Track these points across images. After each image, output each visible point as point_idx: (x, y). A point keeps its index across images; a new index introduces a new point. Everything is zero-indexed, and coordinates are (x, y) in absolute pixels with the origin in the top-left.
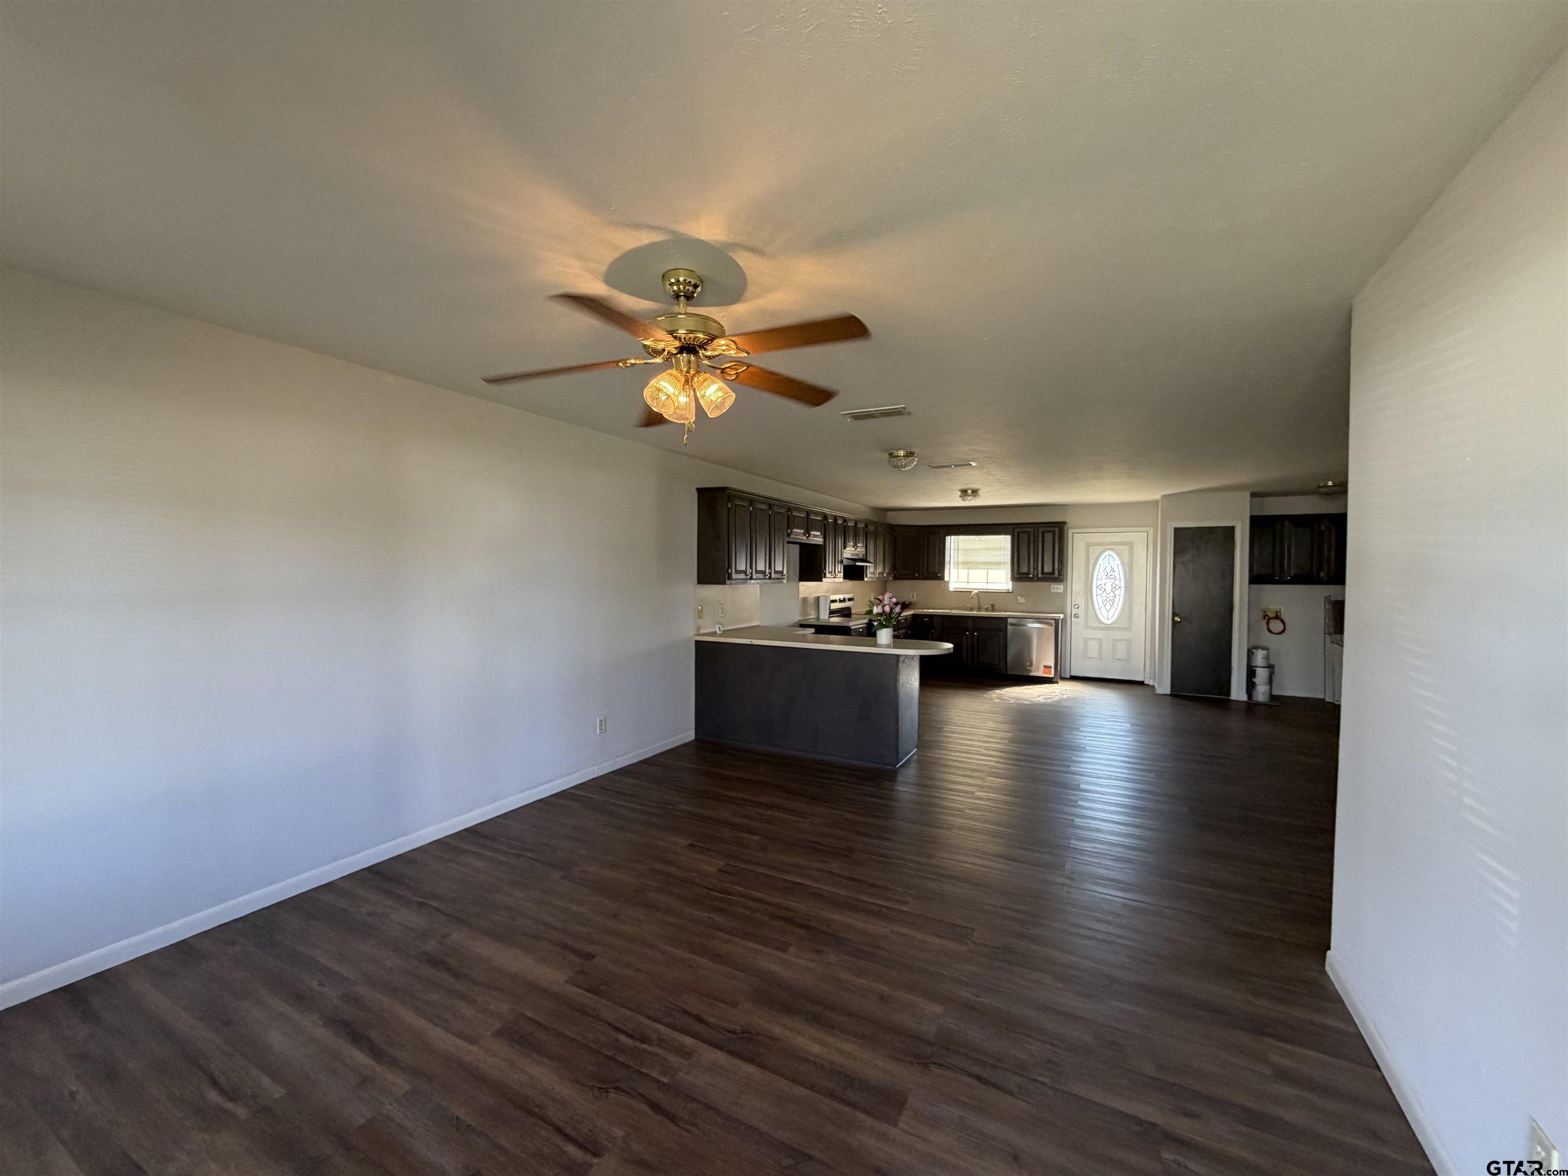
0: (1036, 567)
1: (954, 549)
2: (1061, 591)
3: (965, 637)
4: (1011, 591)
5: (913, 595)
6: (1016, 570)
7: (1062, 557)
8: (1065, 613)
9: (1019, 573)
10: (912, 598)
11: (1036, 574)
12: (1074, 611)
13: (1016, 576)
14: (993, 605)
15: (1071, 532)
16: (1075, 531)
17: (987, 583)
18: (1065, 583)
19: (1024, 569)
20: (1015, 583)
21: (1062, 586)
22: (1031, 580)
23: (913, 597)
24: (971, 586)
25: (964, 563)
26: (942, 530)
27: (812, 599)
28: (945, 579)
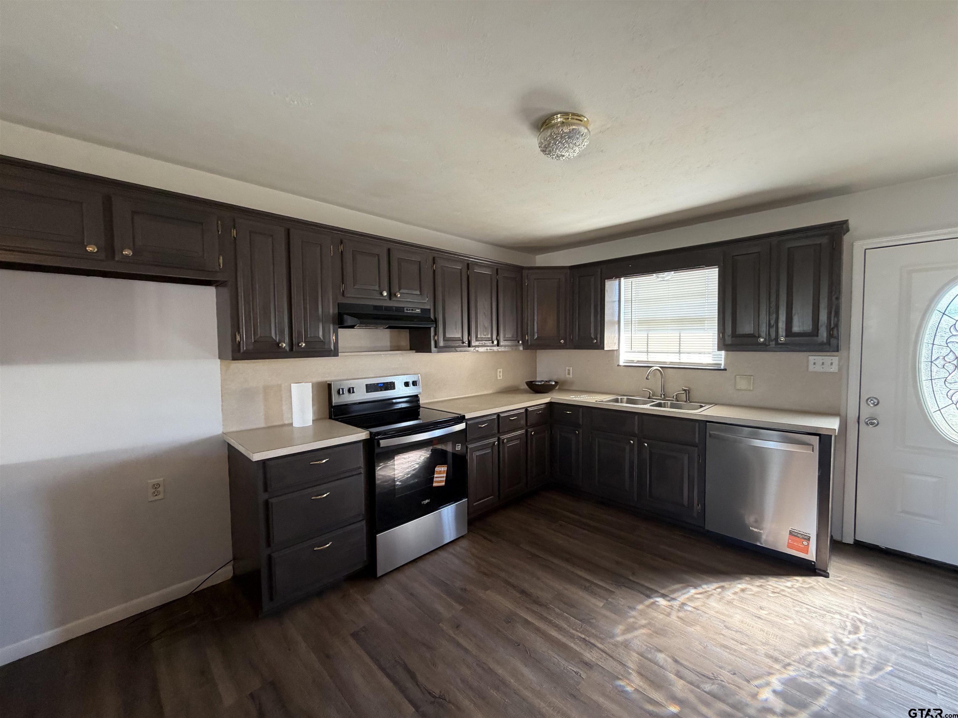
0: (772, 322)
1: (626, 301)
2: (834, 369)
3: (628, 448)
4: (722, 367)
5: (569, 370)
6: (729, 331)
7: (838, 299)
8: (843, 413)
9: (734, 334)
10: (567, 376)
11: (773, 335)
12: (867, 411)
13: (729, 340)
14: (687, 392)
15: (858, 247)
16: (869, 243)
17: (680, 352)
18: (843, 352)
19: (747, 328)
20: (726, 352)
21: (835, 360)
22: (764, 348)
23: (569, 374)
24: (653, 358)
25: (640, 322)
26: (599, 270)
27: (266, 389)
28: (606, 348)
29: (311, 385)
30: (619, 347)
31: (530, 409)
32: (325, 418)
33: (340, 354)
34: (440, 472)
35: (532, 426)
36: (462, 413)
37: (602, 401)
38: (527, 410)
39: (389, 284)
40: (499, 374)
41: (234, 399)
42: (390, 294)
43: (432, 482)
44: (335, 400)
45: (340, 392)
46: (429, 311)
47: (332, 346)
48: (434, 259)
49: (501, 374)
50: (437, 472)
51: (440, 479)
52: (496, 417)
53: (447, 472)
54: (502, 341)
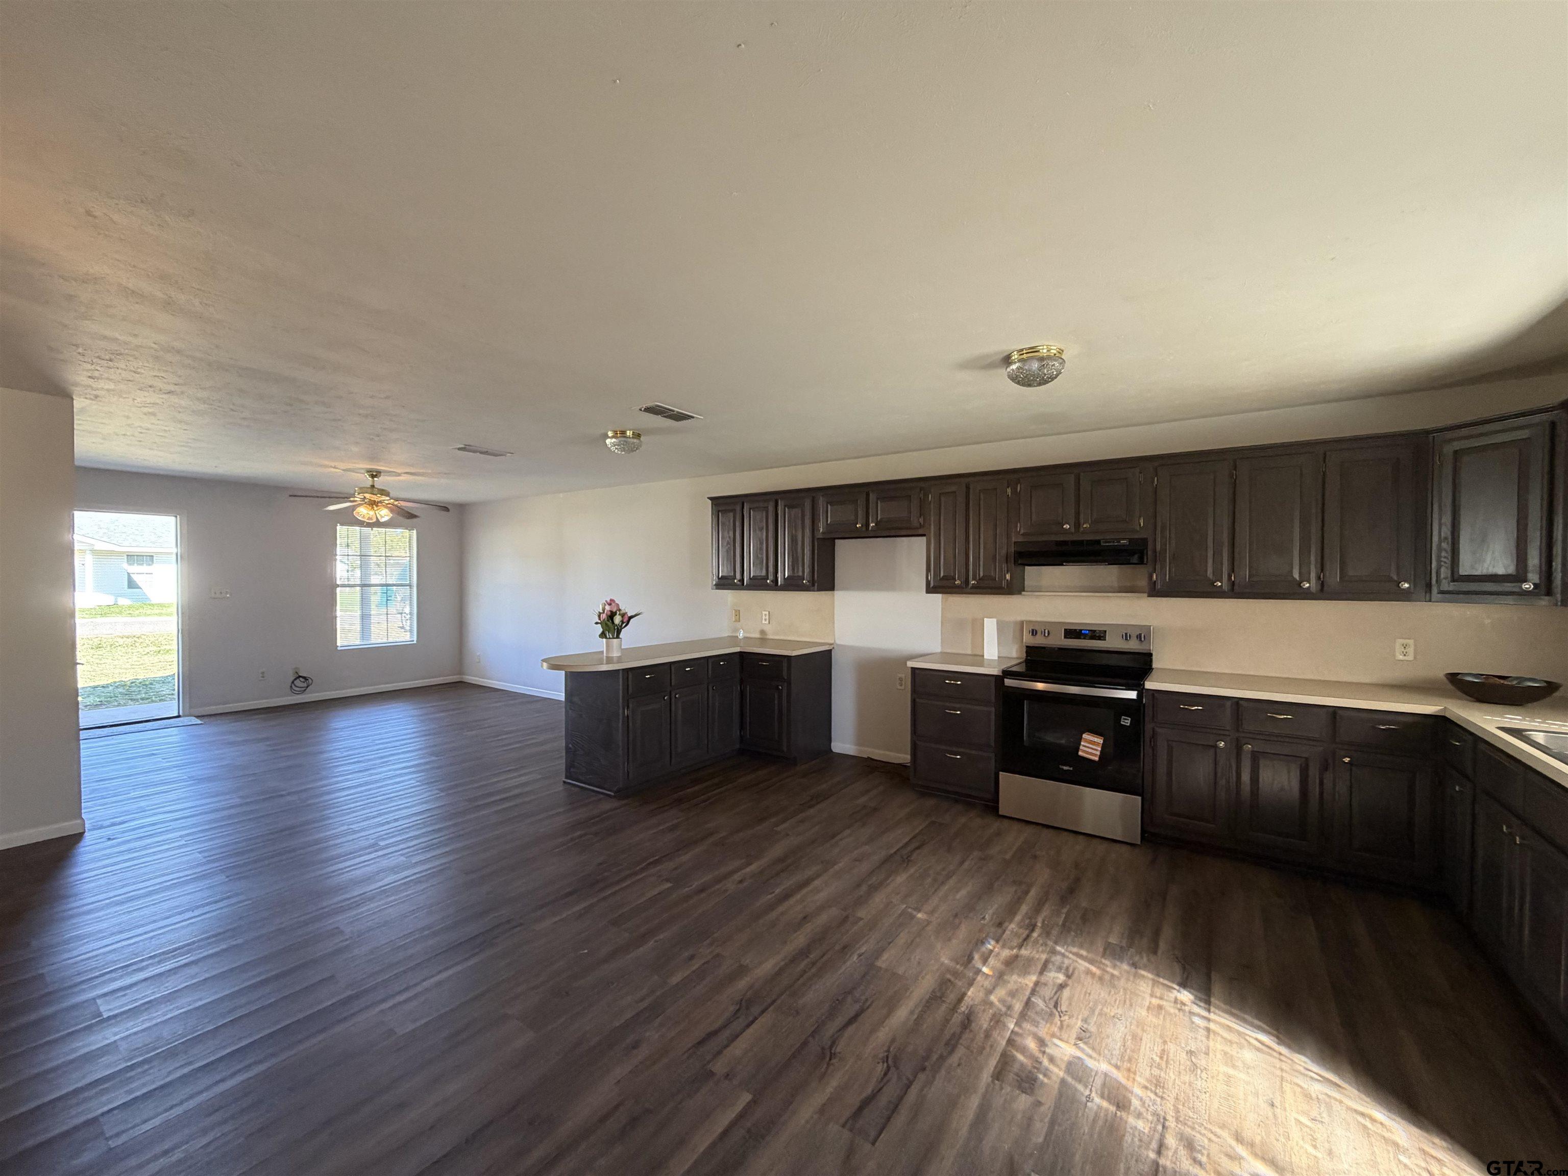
29: (998, 625)
31: (1344, 712)
32: (1016, 660)
33: (1025, 593)
34: (1092, 742)
38: (1334, 711)
39: (1078, 514)
40: (1398, 649)
41: (951, 626)
42: (1077, 525)
43: (1078, 749)
44: (1028, 639)
45: (1034, 633)
46: (1144, 541)
47: (1004, 584)
48: (1156, 470)
49: (1411, 650)
50: (1086, 741)
51: (1090, 750)
52: (1228, 704)
53: (1104, 746)
54: (1334, 578)
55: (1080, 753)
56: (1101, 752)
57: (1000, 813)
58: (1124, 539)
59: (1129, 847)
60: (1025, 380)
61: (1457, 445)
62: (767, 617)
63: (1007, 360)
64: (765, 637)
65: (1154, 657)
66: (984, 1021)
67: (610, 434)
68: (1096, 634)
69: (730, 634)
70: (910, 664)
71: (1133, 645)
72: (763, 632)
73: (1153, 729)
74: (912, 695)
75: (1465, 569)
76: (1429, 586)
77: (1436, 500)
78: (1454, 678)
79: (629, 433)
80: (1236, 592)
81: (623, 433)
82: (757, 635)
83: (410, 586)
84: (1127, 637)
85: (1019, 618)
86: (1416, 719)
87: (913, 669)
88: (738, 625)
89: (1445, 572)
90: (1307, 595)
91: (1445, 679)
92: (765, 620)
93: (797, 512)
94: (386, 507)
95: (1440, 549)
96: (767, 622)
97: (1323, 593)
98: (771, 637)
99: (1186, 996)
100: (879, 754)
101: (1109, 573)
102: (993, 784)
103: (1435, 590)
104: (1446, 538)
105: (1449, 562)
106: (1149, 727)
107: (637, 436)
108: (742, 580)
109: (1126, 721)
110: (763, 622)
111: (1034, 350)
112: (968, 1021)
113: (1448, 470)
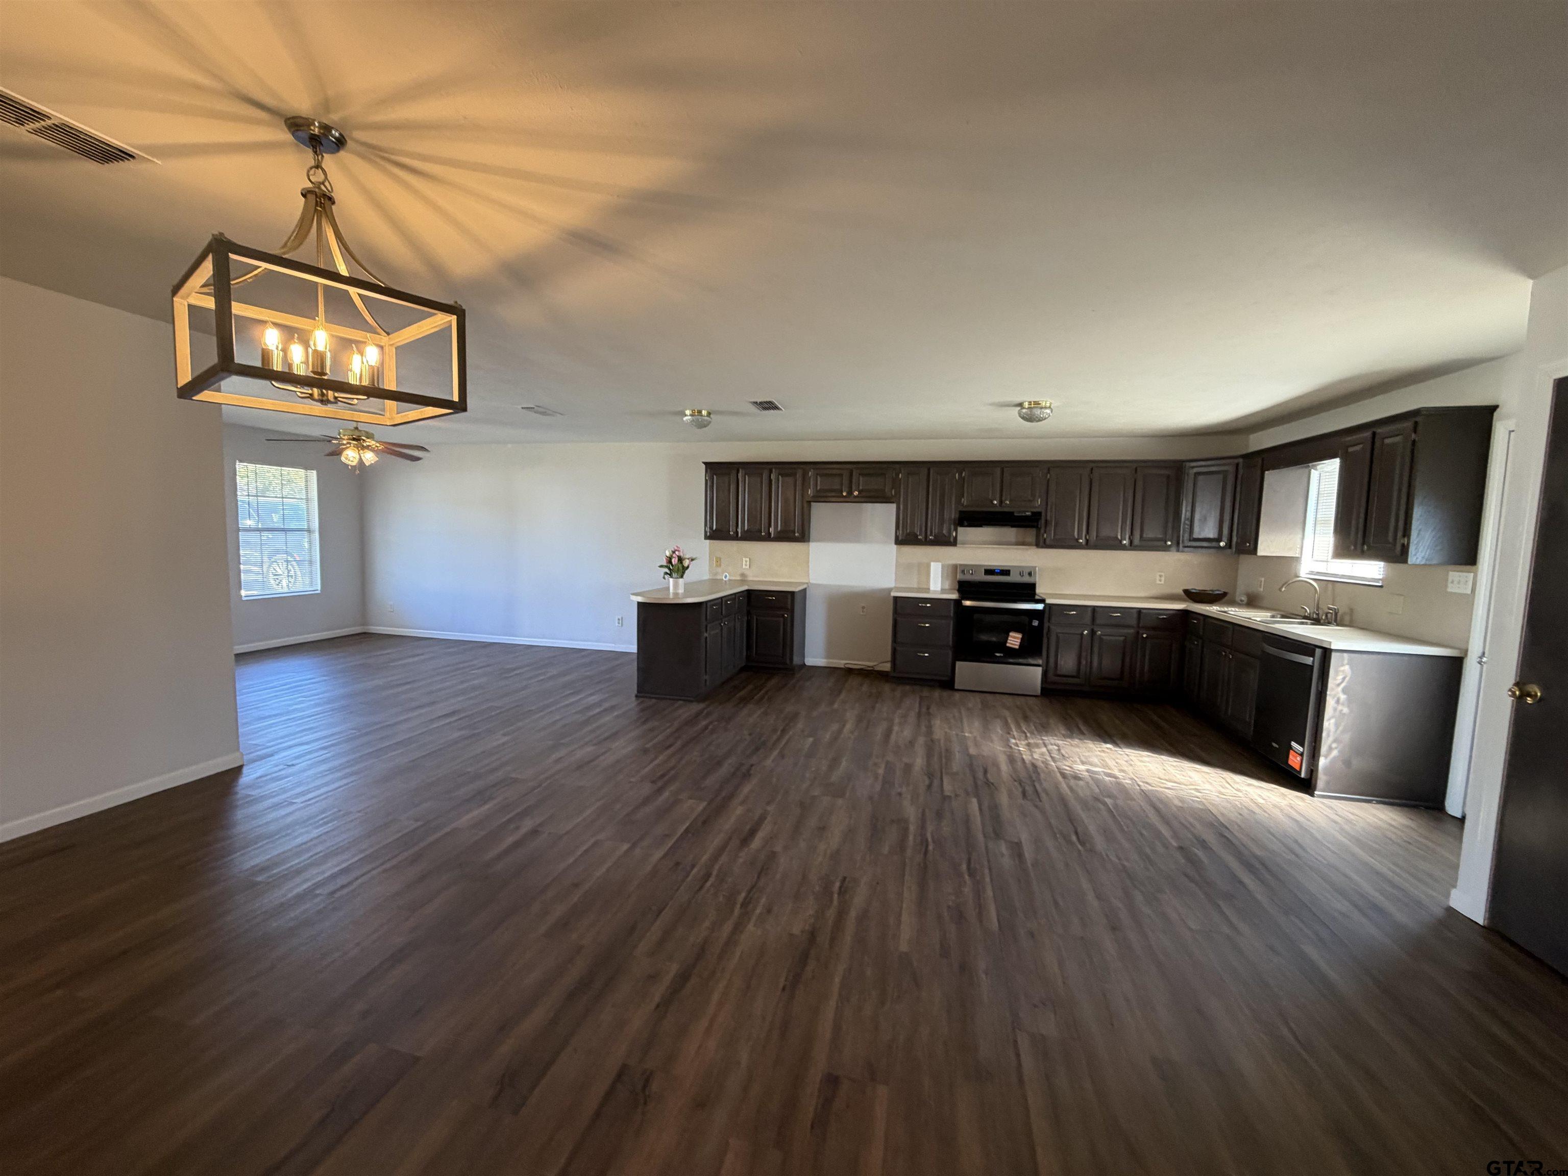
4: (1380, 583)
15: (1501, 429)
21: (1470, 577)
26: (1260, 461)
27: (919, 565)
28: (1260, 552)
29: (940, 567)
30: (1301, 555)
31: (1142, 611)
32: (954, 589)
33: (958, 545)
34: (1015, 637)
35: (1146, 628)
36: (1044, 597)
37: (1250, 619)
38: (1140, 611)
39: (1001, 495)
40: (1158, 578)
41: (902, 568)
42: (1001, 502)
43: (1006, 642)
44: (960, 577)
45: (963, 572)
46: (1039, 514)
47: (952, 540)
48: (1049, 469)
49: (1163, 579)
50: (1012, 637)
51: (1014, 643)
52: (1090, 609)
53: (1022, 639)
54: (1137, 541)
55: (1008, 645)
56: (1020, 643)
57: (956, 688)
58: (1028, 512)
59: (1034, 698)
60: (1029, 418)
61: (1195, 470)
62: (748, 563)
63: (1021, 405)
64: (746, 579)
65: (1037, 585)
66: (1040, 764)
67: (688, 412)
68: (1006, 572)
69: (711, 578)
70: (893, 594)
71: (1026, 579)
72: (743, 575)
73: (1049, 627)
74: (893, 614)
75: (1195, 536)
76: (1178, 544)
77: (1184, 499)
78: (1186, 592)
79: (704, 413)
80: (1088, 546)
81: (700, 412)
82: (739, 578)
83: (309, 531)
84: (1021, 574)
85: (954, 562)
86: (1174, 612)
87: (896, 598)
88: (719, 570)
89: (1187, 536)
90: (1123, 548)
91: (1183, 593)
92: (746, 565)
93: (790, 480)
94: (373, 450)
95: (1185, 523)
96: (748, 567)
97: (1132, 547)
98: (750, 578)
99: (1109, 746)
100: (841, 663)
101: (1010, 533)
102: (950, 671)
103: (1181, 545)
104: (1188, 519)
105: (1188, 530)
106: (1046, 625)
107: (709, 414)
108: (737, 532)
109: (1036, 623)
110: (744, 567)
111: (1037, 403)
112: (1034, 766)
113: (1191, 485)
